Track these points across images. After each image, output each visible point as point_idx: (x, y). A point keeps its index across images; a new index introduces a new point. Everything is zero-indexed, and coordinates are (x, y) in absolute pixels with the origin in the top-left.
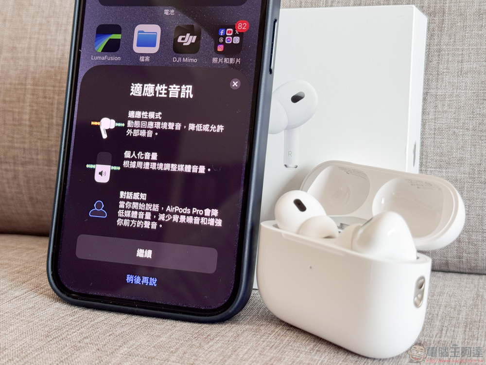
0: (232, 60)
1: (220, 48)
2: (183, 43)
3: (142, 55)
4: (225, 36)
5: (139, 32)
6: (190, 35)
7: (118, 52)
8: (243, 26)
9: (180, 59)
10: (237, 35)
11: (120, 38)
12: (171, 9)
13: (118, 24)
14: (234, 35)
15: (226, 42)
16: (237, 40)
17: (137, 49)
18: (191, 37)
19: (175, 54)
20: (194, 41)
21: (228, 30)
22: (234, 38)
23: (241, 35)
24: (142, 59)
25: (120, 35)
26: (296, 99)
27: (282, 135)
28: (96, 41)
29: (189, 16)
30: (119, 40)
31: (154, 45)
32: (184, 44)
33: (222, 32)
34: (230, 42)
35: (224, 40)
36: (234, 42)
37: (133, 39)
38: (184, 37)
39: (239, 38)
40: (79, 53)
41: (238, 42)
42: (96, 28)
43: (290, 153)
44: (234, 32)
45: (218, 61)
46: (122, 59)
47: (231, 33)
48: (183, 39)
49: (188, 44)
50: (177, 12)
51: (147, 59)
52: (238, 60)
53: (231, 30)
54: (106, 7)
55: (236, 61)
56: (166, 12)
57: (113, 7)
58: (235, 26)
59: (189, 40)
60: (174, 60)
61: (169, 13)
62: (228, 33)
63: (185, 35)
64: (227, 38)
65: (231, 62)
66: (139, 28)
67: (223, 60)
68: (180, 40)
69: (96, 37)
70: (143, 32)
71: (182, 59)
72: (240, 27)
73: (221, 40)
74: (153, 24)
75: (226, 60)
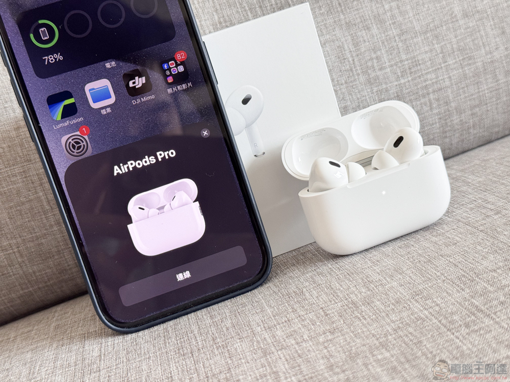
0: (184, 86)
1: (170, 80)
2: (135, 86)
3: (102, 108)
4: (169, 69)
5: (90, 90)
6: (139, 78)
7: (78, 114)
8: (181, 56)
9: (139, 101)
10: (179, 65)
11: (74, 101)
12: (111, 62)
13: (66, 90)
14: (177, 65)
15: (173, 73)
16: (181, 69)
17: (95, 106)
18: (140, 79)
19: (132, 98)
20: (144, 82)
21: (170, 63)
22: (178, 67)
23: (182, 63)
24: (104, 112)
25: (73, 99)
26: (245, 101)
27: (244, 133)
28: (51, 112)
29: (131, 63)
30: (74, 104)
31: (110, 97)
32: (137, 87)
33: (166, 66)
34: (177, 72)
35: (170, 72)
36: (180, 71)
37: (87, 98)
38: (134, 81)
39: (182, 66)
40: (40, 128)
41: (183, 70)
42: (46, 101)
43: (255, 145)
44: (176, 63)
45: (173, 91)
46: (85, 118)
47: (173, 64)
48: (134, 83)
49: (140, 85)
50: (118, 62)
51: (109, 110)
52: (190, 84)
53: (173, 62)
54: (47, 79)
55: (188, 85)
56: (108, 65)
57: (54, 77)
58: (174, 58)
59: (139, 82)
60: (134, 102)
61: (111, 65)
62: (171, 65)
63: (135, 79)
64: (172, 69)
65: (184, 88)
66: (88, 87)
67: (177, 88)
68: (131, 85)
69: (50, 108)
70: (93, 89)
71: (141, 100)
72: (179, 58)
73: (168, 73)
74: (100, 79)
75: (179, 87)
